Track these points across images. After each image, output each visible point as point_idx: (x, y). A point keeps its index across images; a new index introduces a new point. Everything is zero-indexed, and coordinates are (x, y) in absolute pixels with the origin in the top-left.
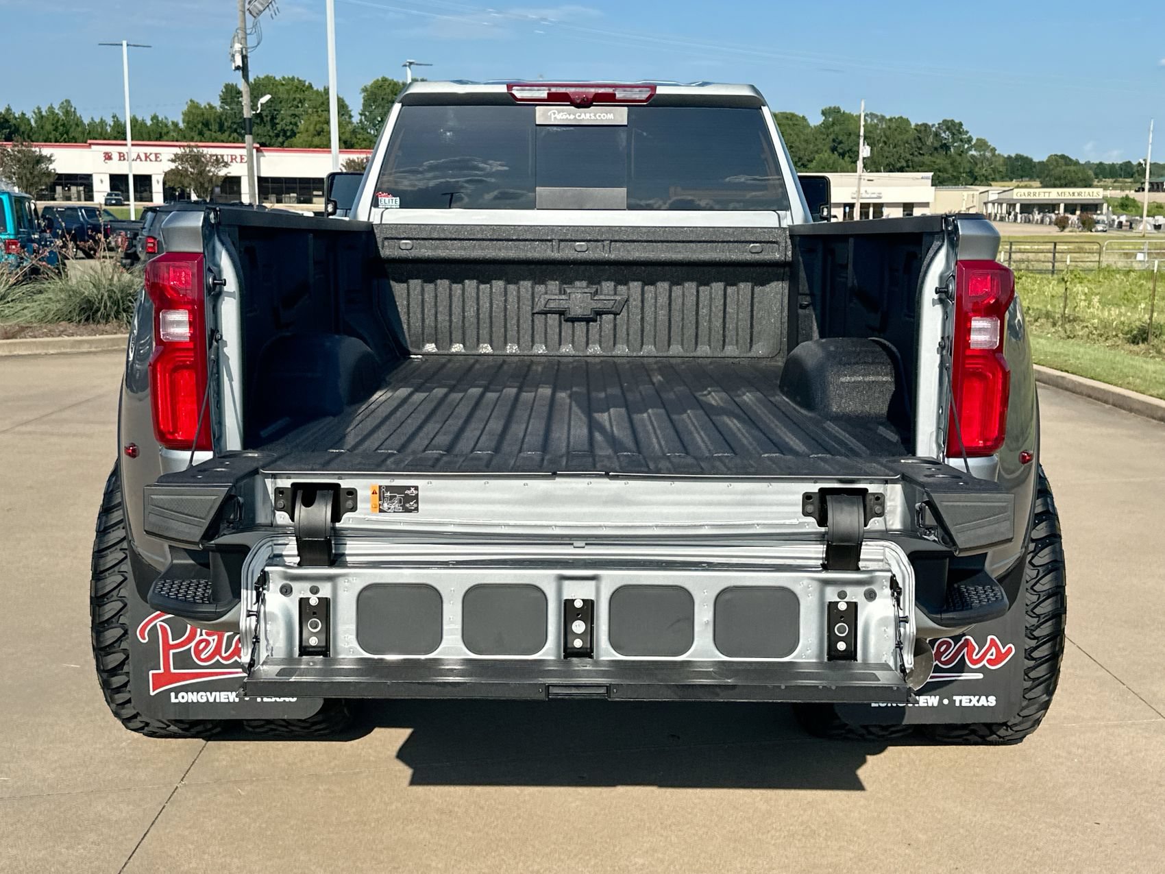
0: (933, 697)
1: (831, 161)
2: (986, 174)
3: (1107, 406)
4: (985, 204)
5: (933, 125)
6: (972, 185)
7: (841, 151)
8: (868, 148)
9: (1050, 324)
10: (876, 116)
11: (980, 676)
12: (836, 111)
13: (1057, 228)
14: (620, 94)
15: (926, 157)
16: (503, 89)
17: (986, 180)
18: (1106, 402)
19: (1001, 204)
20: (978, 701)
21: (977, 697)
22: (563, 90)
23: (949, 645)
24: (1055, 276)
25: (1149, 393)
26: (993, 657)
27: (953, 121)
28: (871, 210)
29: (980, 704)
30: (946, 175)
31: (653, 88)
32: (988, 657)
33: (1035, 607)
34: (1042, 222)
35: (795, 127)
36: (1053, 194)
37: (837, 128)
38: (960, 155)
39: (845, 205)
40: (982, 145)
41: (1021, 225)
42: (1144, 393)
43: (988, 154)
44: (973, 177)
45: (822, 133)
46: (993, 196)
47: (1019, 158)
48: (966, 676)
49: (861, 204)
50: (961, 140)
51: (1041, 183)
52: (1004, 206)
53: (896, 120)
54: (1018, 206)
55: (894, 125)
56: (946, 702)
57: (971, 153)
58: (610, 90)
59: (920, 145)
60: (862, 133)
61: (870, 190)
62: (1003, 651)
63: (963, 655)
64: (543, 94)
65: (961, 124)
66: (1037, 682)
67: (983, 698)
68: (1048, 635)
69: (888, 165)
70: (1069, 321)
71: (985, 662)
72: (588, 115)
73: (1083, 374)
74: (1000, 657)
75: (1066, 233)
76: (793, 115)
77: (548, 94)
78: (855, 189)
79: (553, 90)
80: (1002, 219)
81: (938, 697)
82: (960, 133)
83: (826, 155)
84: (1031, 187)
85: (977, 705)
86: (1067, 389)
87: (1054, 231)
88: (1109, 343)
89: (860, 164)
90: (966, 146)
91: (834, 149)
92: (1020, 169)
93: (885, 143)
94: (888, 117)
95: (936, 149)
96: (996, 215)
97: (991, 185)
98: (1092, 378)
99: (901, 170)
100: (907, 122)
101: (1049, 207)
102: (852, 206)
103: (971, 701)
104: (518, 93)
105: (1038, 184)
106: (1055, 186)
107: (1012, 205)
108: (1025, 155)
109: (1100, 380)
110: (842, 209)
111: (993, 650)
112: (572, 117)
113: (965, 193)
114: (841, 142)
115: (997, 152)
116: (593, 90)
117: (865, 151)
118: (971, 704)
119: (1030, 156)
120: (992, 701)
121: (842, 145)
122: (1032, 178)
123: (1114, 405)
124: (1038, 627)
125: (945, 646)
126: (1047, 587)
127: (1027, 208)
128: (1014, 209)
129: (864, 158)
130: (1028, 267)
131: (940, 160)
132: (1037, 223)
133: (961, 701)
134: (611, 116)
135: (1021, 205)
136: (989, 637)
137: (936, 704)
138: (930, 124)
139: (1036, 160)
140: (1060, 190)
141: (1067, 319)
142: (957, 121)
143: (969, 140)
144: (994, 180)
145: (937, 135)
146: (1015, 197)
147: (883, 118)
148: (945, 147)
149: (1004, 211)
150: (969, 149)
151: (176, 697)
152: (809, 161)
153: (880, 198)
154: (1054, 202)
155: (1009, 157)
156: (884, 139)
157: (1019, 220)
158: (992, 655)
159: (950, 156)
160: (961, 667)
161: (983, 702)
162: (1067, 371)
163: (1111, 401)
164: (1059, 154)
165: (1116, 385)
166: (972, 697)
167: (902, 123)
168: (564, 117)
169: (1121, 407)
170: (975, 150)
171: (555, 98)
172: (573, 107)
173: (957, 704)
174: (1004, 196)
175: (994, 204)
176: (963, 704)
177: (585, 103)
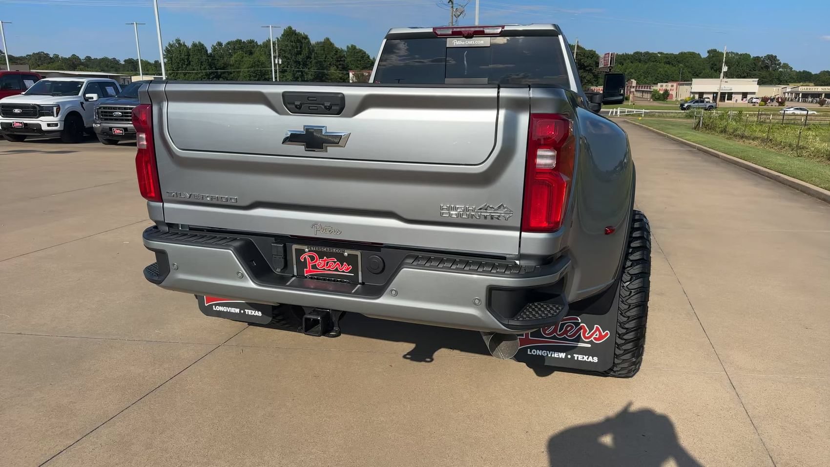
0: (562, 353)
1: (710, 73)
2: (786, 79)
3: (797, 191)
4: (784, 93)
5: (762, 57)
6: (779, 84)
7: (715, 69)
8: (727, 68)
9: (790, 149)
10: (734, 53)
11: (589, 346)
12: (715, 51)
13: (819, 105)
14: (487, 31)
15: (757, 72)
16: (431, 30)
17: (786, 83)
18: (798, 189)
19: (792, 94)
20: (588, 359)
21: (587, 357)
22: (458, 30)
23: (572, 327)
24: (806, 127)
25: (820, 186)
26: (597, 337)
27: (772, 55)
28: (727, 95)
29: (589, 360)
30: (766, 80)
31: (503, 27)
32: (594, 336)
33: (627, 312)
34: (812, 102)
35: (694, 58)
36: (820, 89)
37: (714, 58)
38: (774, 71)
39: (714, 93)
40: (786, 66)
41: (802, 103)
42: (817, 186)
43: (789, 70)
44: (779, 80)
45: (707, 61)
46: (788, 90)
47: (804, 72)
48: (581, 345)
49: (721, 93)
50: (775, 64)
51: (814, 84)
52: (794, 94)
53: (744, 55)
54: (801, 94)
55: (742, 57)
56: (569, 356)
57: (780, 70)
58: (481, 29)
59: (754, 66)
60: (724, 61)
61: (726, 86)
62: (603, 334)
63: (580, 333)
64: (450, 32)
65: (776, 57)
66: (626, 352)
67: (591, 357)
68: (634, 328)
69: (738, 75)
70: (800, 149)
71: (592, 338)
72: (471, 42)
73: (790, 175)
74: (601, 337)
75: (824, 107)
76: (694, 53)
77: (452, 32)
78: (719, 86)
79: (455, 30)
80: (792, 100)
81: (565, 354)
82: (775, 61)
83: (708, 71)
84: (809, 86)
85: (587, 360)
86: (780, 182)
87: (817, 106)
88: (818, 160)
89: (722, 75)
90: (778, 67)
91: (712, 68)
92: (805, 77)
93: (737, 65)
94: (739, 54)
95: (762, 68)
96: (789, 98)
97: (789, 85)
98: (794, 177)
99: (744, 77)
100: (749, 56)
101: (818, 95)
102: (717, 93)
103: (583, 358)
104: (439, 32)
105: (813, 84)
106: (821, 85)
107: (797, 94)
108: (808, 71)
109: (797, 179)
110: (712, 95)
111: (598, 333)
112: (464, 43)
113: (775, 88)
114: (716, 65)
115: (793, 70)
116: (473, 29)
117: (725, 69)
118: (584, 360)
119: (810, 71)
120: (596, 360)
121: (716, 67)
122: (810, 82)
123: (801, 191)
124: (628, 322)
125: (570, 328)
126: (634, 301)
127: (805, 95)
128: (799, 95)
129: (724, 72)
130: (794, 122)
131: (764, 73)
132: (809, 102)
133: (578, 357)
134: (482, 42)
135: (802, 94)
136: (595, 326)
137: (563, 357)
138: (760, 56)
139: (813, 73)
140: (823, 87)
141: (799, 147)
142: (774, 55)
143: (780, 63)
144: (790, 82)
145: (763, 61)
146: (800, 90)
147: (737, 54)
148: (767, 67)
149: (793, 96)
150: (779, 68)
151: (215, 308)
152: (699, 73)
153: (731, 90)
154: (819, 93)
155: (800, 72)
156: (737, 63)
157: (800, 101)
158: (596, 335)
159: (769, 71)
160: (578, 340)
161: (590, 359)
162: (782, 173)
163: (800, 189)
164: (826, 70)
165: (805, 181)
166: (584, 356)
167: (747, 56)
168: (460, 43)
169: (804, 192)
170: (782, 69)
171: (457, 34)
172: (464, 38)
173: (576, 359)
174: (793, 90)
175: (788, 93)
176: (579, 359)
177: (469, 36)
